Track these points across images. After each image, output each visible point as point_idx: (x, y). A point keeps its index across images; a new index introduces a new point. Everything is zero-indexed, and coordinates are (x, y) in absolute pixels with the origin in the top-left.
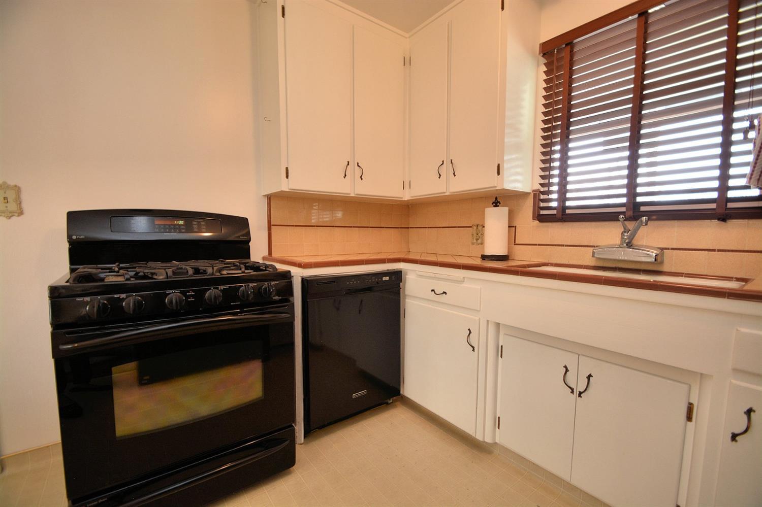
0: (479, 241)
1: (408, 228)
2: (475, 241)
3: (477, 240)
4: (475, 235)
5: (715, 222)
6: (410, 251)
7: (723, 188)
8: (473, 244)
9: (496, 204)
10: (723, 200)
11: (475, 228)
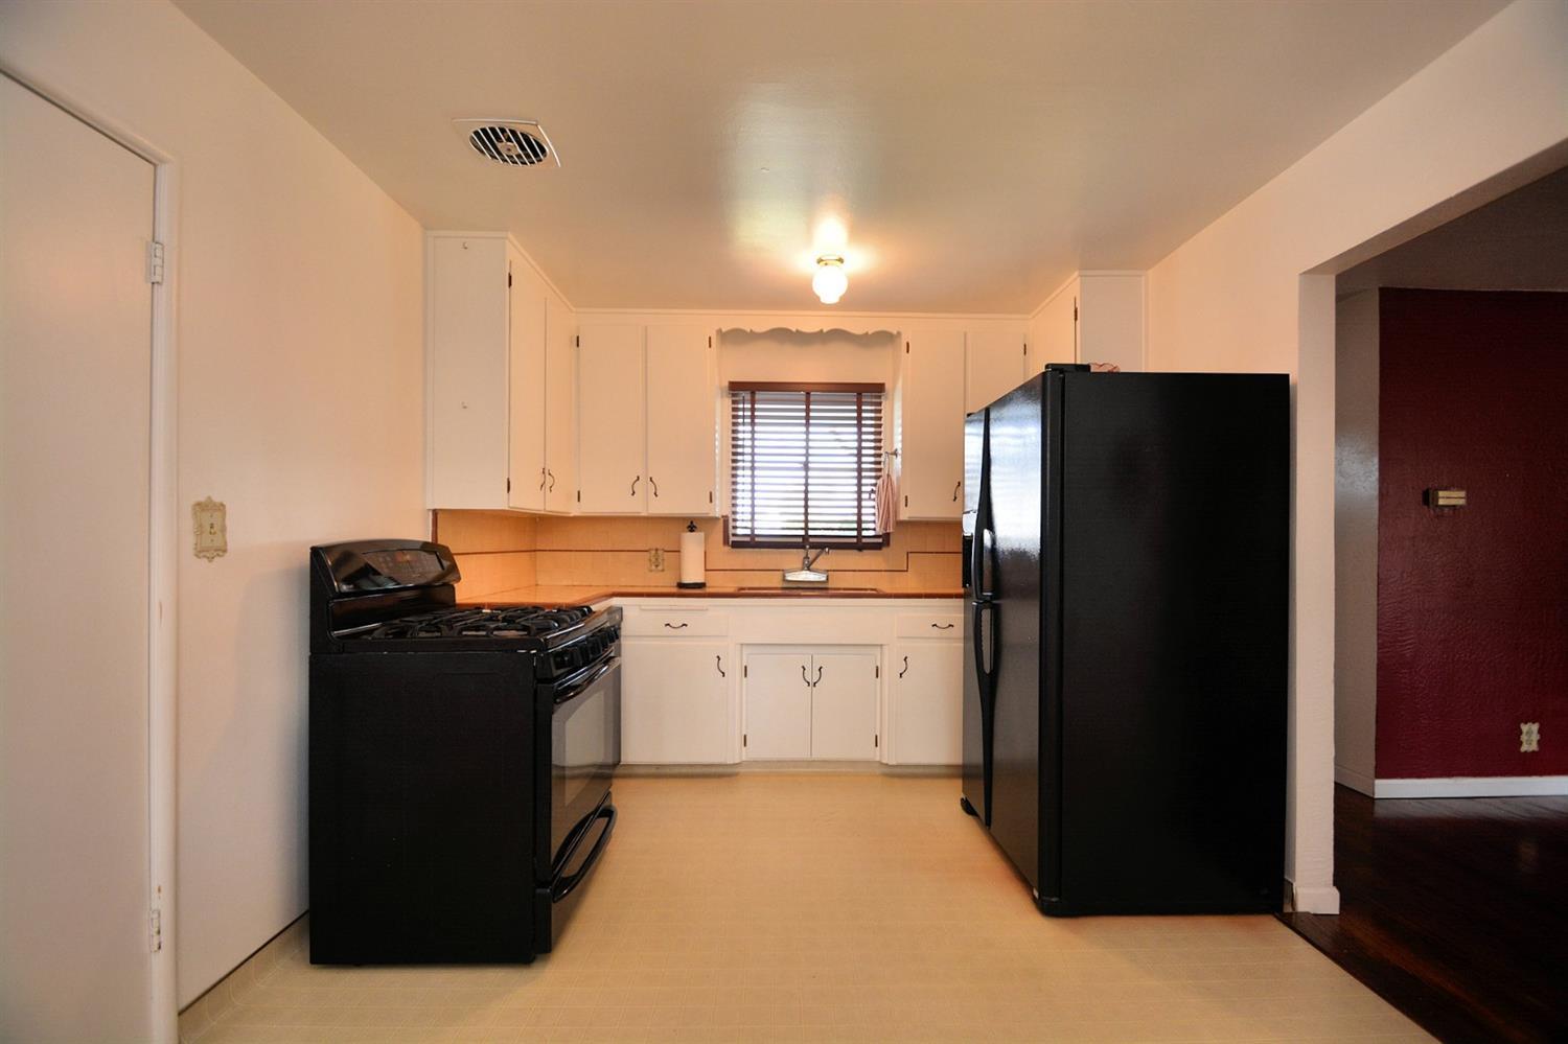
0: (660, 568)
1: (535, 551)
2: (654, 567)
3: (657, 566)
4: (654, 560)
5: (856, 551)
6: (540, 583)
7: (859, 529)
8: (651, 571)
9: (692, 528)
10: (860, 536)
11: (653, 552)
